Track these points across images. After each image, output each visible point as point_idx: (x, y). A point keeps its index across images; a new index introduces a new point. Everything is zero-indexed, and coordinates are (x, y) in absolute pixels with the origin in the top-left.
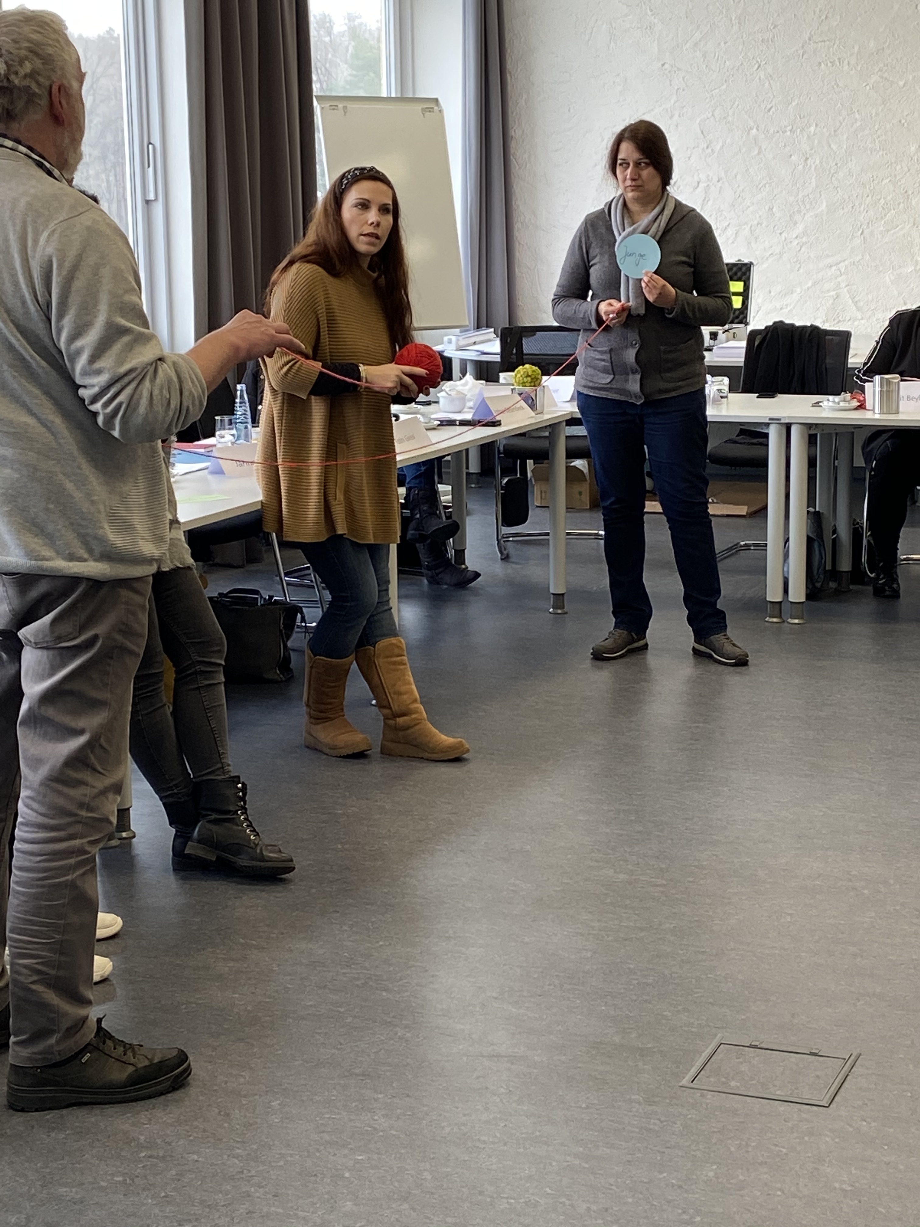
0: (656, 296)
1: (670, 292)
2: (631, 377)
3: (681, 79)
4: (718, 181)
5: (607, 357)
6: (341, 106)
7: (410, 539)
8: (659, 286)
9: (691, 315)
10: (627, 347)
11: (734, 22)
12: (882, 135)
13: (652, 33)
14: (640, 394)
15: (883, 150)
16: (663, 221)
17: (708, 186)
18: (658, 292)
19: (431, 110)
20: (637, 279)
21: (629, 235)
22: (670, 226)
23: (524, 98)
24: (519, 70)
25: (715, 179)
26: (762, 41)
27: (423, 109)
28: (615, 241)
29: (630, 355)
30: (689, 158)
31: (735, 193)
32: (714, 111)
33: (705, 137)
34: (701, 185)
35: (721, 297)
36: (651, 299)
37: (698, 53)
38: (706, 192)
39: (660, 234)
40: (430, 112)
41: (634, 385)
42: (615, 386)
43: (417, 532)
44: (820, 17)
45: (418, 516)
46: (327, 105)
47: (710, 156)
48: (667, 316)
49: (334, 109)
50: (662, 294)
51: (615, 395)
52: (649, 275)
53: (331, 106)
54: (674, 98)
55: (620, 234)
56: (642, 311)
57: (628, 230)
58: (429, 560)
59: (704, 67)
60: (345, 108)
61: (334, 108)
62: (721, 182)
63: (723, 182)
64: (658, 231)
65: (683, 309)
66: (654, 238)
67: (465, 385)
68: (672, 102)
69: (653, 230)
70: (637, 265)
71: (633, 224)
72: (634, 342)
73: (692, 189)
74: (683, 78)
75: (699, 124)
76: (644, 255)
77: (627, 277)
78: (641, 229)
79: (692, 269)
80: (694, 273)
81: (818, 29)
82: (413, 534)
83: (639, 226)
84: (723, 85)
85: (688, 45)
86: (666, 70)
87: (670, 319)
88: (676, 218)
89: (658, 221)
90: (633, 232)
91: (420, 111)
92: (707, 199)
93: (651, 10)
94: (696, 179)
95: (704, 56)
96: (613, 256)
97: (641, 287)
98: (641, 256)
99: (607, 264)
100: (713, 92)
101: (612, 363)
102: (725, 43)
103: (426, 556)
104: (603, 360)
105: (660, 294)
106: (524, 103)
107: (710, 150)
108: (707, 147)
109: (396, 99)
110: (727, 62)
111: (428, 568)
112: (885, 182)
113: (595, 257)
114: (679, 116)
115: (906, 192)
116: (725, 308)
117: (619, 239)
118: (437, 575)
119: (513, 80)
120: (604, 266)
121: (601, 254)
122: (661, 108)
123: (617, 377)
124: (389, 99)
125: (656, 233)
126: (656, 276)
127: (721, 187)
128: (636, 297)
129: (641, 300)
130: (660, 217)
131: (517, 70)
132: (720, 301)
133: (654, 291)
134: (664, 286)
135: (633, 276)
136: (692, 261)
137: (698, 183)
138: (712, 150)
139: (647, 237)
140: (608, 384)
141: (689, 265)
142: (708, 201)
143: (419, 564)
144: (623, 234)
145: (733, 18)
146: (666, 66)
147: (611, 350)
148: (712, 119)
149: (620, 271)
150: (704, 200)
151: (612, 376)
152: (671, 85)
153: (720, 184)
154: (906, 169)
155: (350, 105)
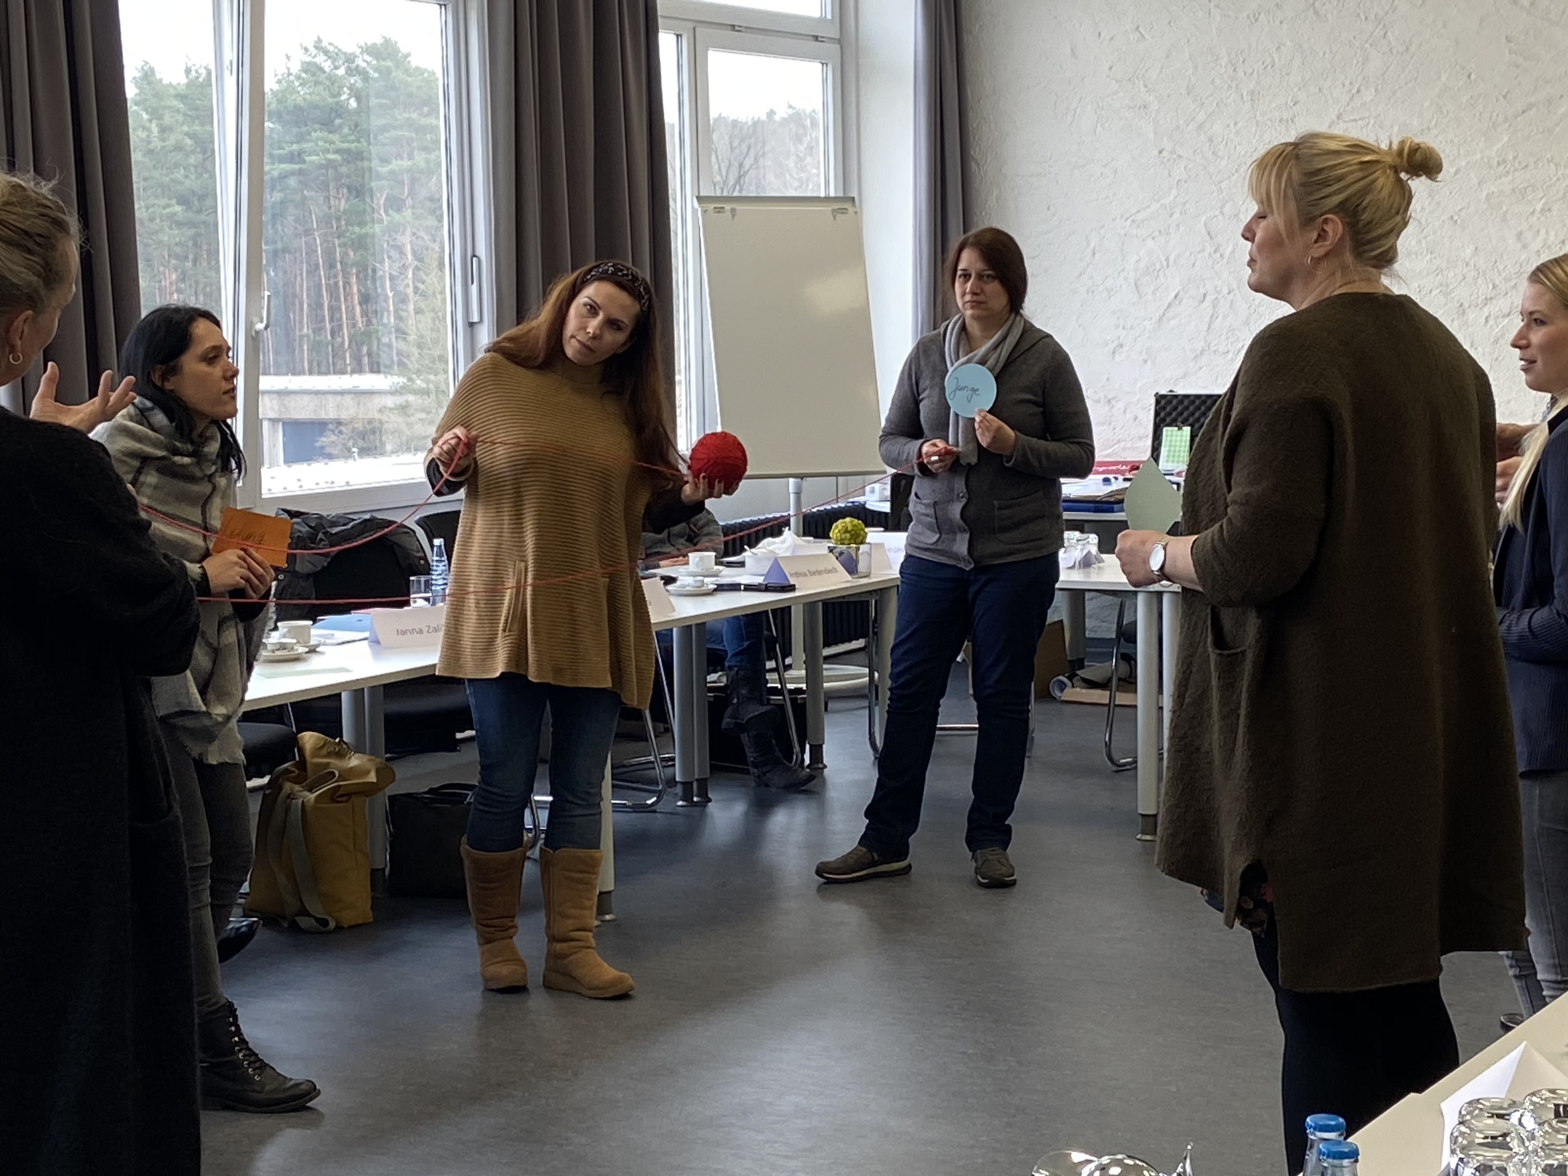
0: (989, 440)
1: (1009, 436)
2: (959, 536)
3: (1183, 168)
4: (1229, 293)
5: (931, 511)
6: (728, 207)
7: (725, 729)
8: (993, 428)
9: (1036, 464)
10: (952, 500)
11: (1245, 99)
12: (1429, 235)
13: (1146, 114)
14: (968, 557)
15: (1431, 253)
16: (1004, 350)
17: (1216, 298)
18: (992, 434)
19: (844, 211)
20: (970, 419)
21: (963, 364)
22: (1016, 355)
23: (994, 194)
24: (989, 160)
25: (1225, 291)
26: (1280, 121)
27: (833, 211)
28: (947, 371)
29: (956, 510)
30: (1193, 265)
31: (1250, 307)
32: (1223, 206)
33: (1211, 238)
34: (1208, 298)
35: (1079, 443)
36: (984, 444)
37: (1202, 137)
38: (1214, 307)
39: (1000, 365)
40: (843, 213)
41: (961, 545)
42: (940, 547)
43: (734, 721)
44: (1351, 90)
45: (735, 701)
46: (711, 206)
47: (1218, 262)
48: (1007, 465)
49: (719, 212)
50: (997, 437)
51: (942, 558)
52: (983, 414)
53: (715, 208)
54: (1174, 192)
55: (952, 365)
56: (974, 460)
57: (963, 359)
58: (755, 755)
59: (1210, 153)
60: (733, 211)
61: (720, 210)
62: (1232, 294)
63: (1235, 295)
64: (998, 361)
65: (1024, 455)
66: (991, 370)
67: (783, 542)
68: (1172, 198)
69: (991, 362)
70: (969, 401)
71: (971, 351)
72: (961, 495)
73: (1197, 304)
74: (1185, 167)
75: (1205, 224)
76: (978, 390)
77: (957, 415)
78: (977, 358)
79: (1041, 409)
80: (1043, 413)
81: (1348, 104)
82: (728, 723)
83: (975, 355)
84: (1233, 175)
85: (1191, 126)
86: (1164, 157)
87: (1009, 468)
88: (1025, 346)
89: (999, 350)
90: (968, 361)
91: (830, 213)
92: (1216, 315)
93: (1146, 86)
94: (1202, 291)
95: (1211, 140)
96: (943, 389)
97: (974, 427)
98: (974, 390)
99: (936, 400)
100: (1222, 185)
101: (936, 518)
102: (1235, 124)
103: (752, 750)
104: (927, 515)
105: (994, 437)
106: (994, 200)
107: (1218, 255)
108: (1215, 252)
109: (835, 199)
110: (1238, 148)
111: (755, 765)
112: (1434, 293)
113: (924, 390)
114: (1181, 213)
115: (1461, 305)
116: (1081, 456)
117: (951, 369)
118: (764, 774)
119: (982, 172)
120: (932, 403)
121: (931, 387)
122: (1159, 205)
123: (943, 536)
124: (827, 199)
125: (996, 365)
126: (990, 416)
127: (1232, 301)
128: (966, 443)
129: (972, 446)
130: (1001, 345)
131: (986, 161)
132: (1075, 448)
133: (987, 434)
134: (999, 429)
135: (964, 414)
136: (1040, 399)
137: (1205, 295)
138: (1221, 255)
139: (984, 369)
140: (933, 544)
141: (1035, 403)
142: (1217, 317)
143: (743, 759)
144: (956, 364)
145: (1245, 94)
146: (1165, 153)
147: (935, 503)
148: (1220, 217)
149: (949, 408)
150: (1212, 316)
151: (937, 536)
152: (1170, 176)
153: (1231, 297)
154: (1461, 277)
155: (739, 207)
